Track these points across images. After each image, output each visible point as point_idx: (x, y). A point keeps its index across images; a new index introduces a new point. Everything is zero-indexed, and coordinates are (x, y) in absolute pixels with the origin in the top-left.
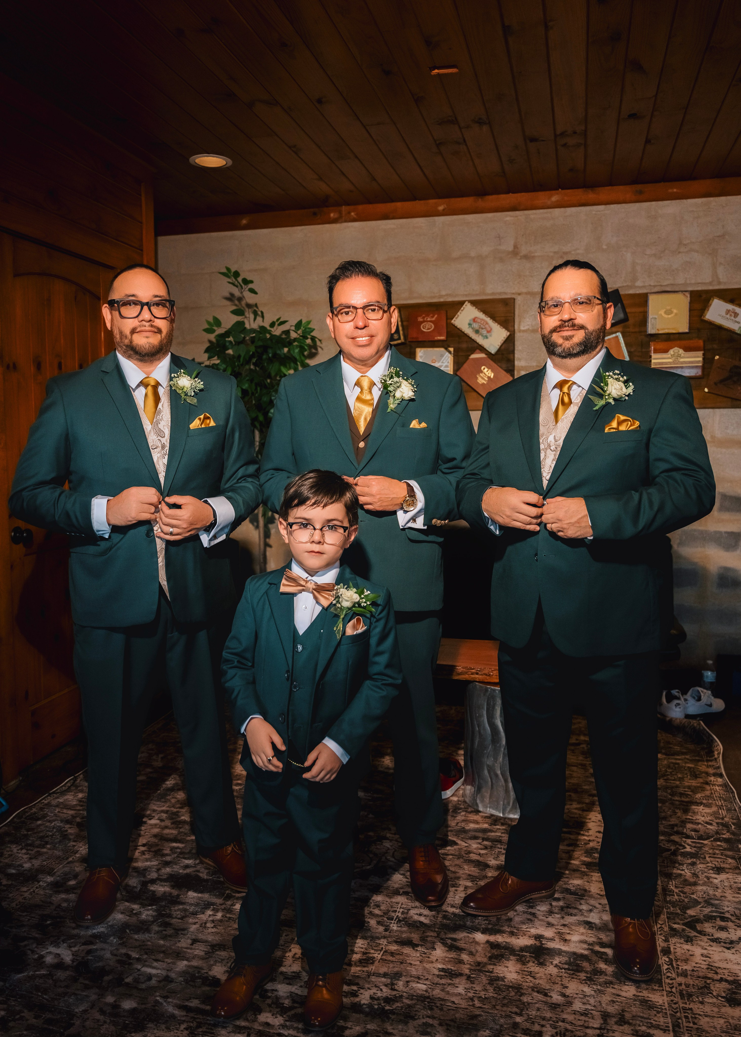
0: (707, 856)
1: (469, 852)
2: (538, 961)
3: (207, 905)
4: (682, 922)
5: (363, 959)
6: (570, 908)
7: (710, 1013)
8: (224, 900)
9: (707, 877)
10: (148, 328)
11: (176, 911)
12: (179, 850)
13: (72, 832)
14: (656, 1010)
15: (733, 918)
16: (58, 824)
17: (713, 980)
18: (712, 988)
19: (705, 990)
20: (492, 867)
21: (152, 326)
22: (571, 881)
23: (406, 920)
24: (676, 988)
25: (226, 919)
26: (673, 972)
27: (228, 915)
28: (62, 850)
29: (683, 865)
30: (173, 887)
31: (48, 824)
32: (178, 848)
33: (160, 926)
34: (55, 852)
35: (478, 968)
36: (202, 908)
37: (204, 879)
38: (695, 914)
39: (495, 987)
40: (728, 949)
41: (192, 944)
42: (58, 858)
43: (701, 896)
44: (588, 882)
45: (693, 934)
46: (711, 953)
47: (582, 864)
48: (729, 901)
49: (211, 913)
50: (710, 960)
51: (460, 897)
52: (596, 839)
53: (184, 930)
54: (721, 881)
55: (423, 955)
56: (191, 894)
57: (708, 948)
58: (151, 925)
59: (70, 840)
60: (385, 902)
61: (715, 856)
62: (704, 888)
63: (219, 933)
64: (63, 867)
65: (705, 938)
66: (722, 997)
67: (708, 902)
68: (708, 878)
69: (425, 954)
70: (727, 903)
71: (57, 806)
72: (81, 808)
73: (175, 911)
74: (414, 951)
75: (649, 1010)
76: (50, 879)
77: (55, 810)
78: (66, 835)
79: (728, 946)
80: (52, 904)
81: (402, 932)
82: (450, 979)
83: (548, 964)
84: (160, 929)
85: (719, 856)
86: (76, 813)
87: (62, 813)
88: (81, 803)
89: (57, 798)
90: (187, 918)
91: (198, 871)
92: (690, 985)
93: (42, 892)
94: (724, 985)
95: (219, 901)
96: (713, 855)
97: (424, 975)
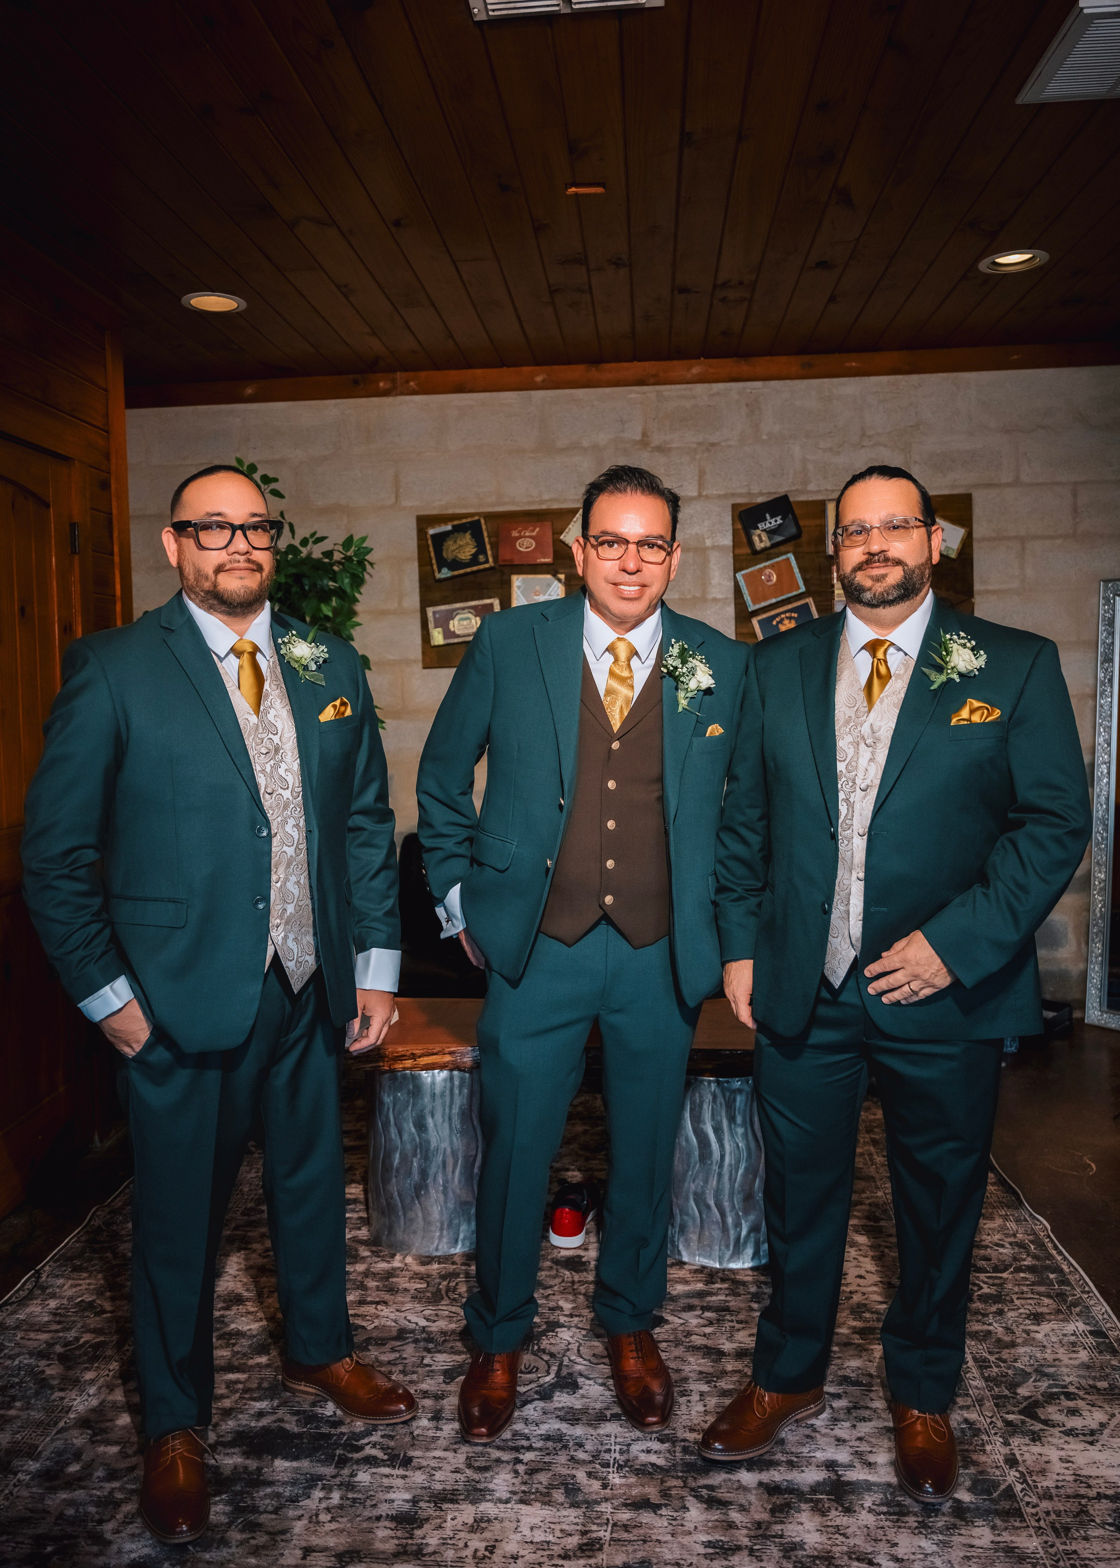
0: (1014, 1297)
1: (689, 1334)
2: (842, 1505)
3: (313, 1481)
4: (1016, 1409)
5: (585, 1544)
6: (859, 1408)
7: (1102, 1554)
8: (336, 1467)
9: (1025, 1331)
10: (243, 565)
11: (262, 1497)
12: (240, 1386)
13: (53, 1372)
14: (1029, 1563)
15: (1081, 1393)
16: (26, 1362)
17: (1090, 1499)
18: (1091, 1512)
19: (1082, 1516)
20: (729, 1355)
21: (249, 561)
22: (847, 1364)
23: (630, 1464)
24: (1045, 1520)
25: (348, 1502)
26: (1031, 1494)
27: (350, 1495)
28: (44, 1409)
29: (985, 1315)
30: (247, 1455)
31: (8, 1362)
32: (238, 1382)
33: (242, 1531)
34: (32, 1413)
35: (760, 1532)
36: (305, 1488)
37: (294, 1433)
38: (1029, 1394)
39: (795, 1562)
40: (1091, 1443)
41: (304, 1558)
42: (39, 1424)
43: (1028, 1363)
44: (870, 1361)
45: (1038, 1426)
46: (1071, 1453)
47: (854, 1333)
48: (1067, 1366)
49: (321, 1495)
50: (1074, 1466)
51: (697, 1412)
52: (858, 1288)
53: (284, 1532)
54: (1046, 1335)
55: (674, 1523)
56: (281, 1464)
57: (1065, 1447)
58: (227, 1531)
59: (52, 1388)
60: (590, 1437)
61: (1025, 1296)
62: (1027, 1349)
63: (344, 1530)
64: (52, 1440)
65: (1056, 1431)
66: (1110, 1525)
67: (1041, 1373)
68: (1027, 1332)
69: (675, 1519)
70: (1065, 1370)
71: (17, 1328)
72: (59, 1327)
73: (262, 1499)
74: (657, 1518)
75: (1020, 1563)
76: (34, 1466)
77: (15, 1335)
78: (44, 1379)
79: (1090, 1439)
80: (48, 1512)
81: (630, 1486)
82: (726, 1560)
83: (857, 1508)
84: (244, 1536)
85: (1030, 1296)
86: (52, 1338)
87: (29, 1339)
88: (58, 1319)
89: (14, 1312)
90: (284, 1510)
91: (281, 1420)
92: (1060, 1511)
93: (25, 1493)
94: (1105, 1504)
95: (328, 1471)
96: (1021, 1295)
97: (684, 1557)
